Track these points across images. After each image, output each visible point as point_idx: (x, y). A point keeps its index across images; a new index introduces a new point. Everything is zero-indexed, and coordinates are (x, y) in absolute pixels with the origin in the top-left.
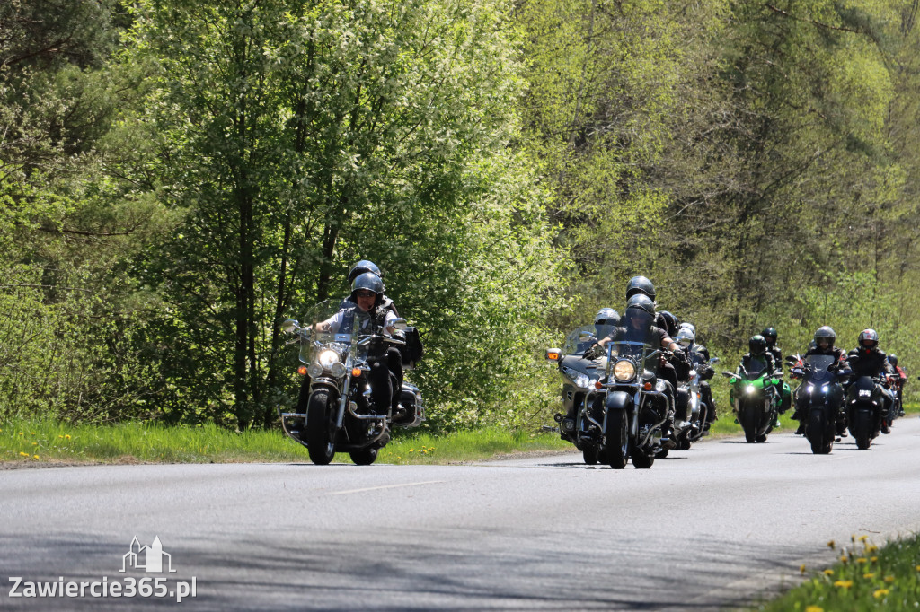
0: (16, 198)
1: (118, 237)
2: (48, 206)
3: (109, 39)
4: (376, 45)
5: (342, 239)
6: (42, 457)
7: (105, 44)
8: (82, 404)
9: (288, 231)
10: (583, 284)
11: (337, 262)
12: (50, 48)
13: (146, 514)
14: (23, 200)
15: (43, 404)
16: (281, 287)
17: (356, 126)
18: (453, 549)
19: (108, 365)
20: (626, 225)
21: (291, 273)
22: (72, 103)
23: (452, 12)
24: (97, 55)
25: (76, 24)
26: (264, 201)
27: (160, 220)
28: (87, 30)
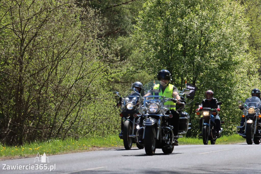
0: (107, 73)
3: (131, 27)
4: (205, 26)
5: (198, 81)
6: (118, 146)
7: (130, 29)
9: (182, 79)
12: (115, 31)
13: (147, 161)
14: (109, 74)
15: (117, 131)
17: (201, 48)
22: (122, 46)
23: (227, 14)
24: (128, 32)
25: (122, 24)
26: (175, 71)
27: (147, 78)
28: (125, 25)
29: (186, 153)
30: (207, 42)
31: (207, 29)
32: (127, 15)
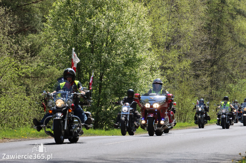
0: (18, 68)
1: (45, 78)
2: (27, 70)
3: (41, 25)
4: (111, 25)
5: (105, 76)
6: (27, 137)
7: (40, 27)
9: (90, 75)
10: (170, 85)
11: (104, 82)
12: (26, 29)
15: (27, 123)
17: (107, 46)
20: (180, 69)
22: (32, 43)
23: (132, 14)
24: (38, 30)
25: (32, 22)
26: (84, 67)
27: (56, 74)
28: (35, 24)
29: (93, 144)
30: (113, 40)
31: (113, 28)
32: (37, 13)
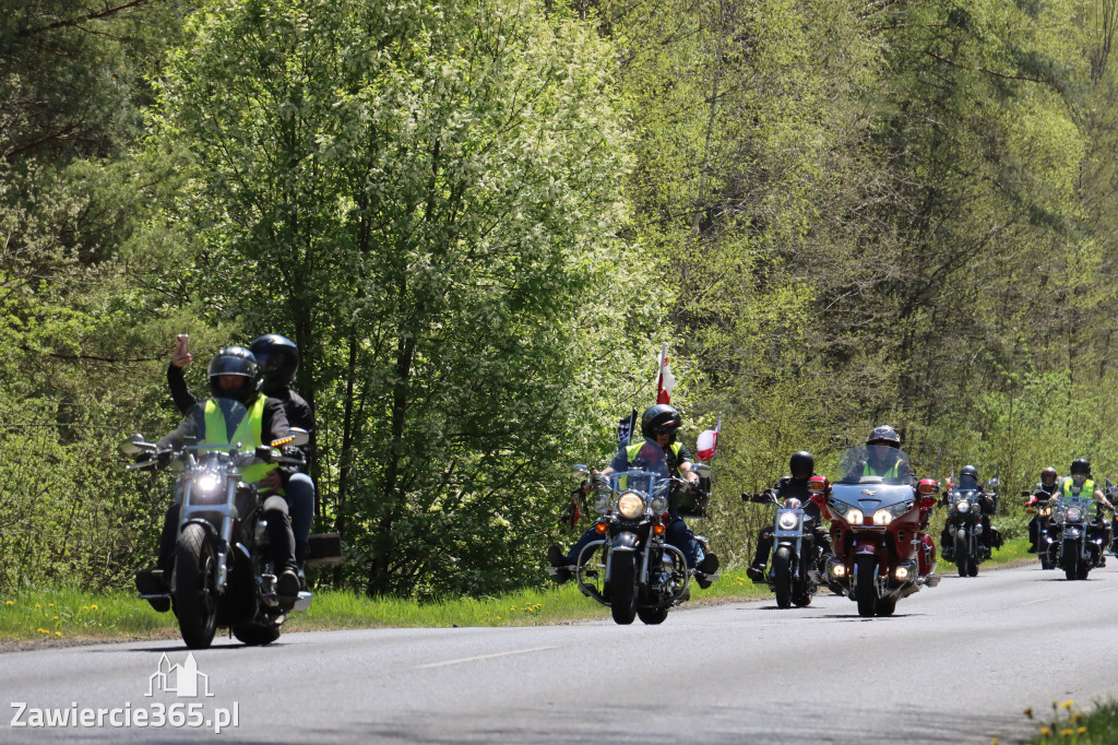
0: (24, 318)
1: (149, 363)
2: (62, 325)
3: (130, 120)
4: (450, 122)
5: (420, 354)
6: (64, 634)
7: (125, 127)
8: (111, 567)
9: (354, 347)
10: (715, 397)
11: (415, 382)
12: (59, 135)
14: (32, 320)
15: (63, 567)
16: (347, 416)
17: (433, 216)
18: (568, 732)
19: (141, 517)
20: (764, 324)
21: (360, 397)
22: (87, 200)
23: (545, 73)
24: (116, 141)
25: (89, 105)
26: (324, 310)
27: (199, 341)
28: (103, 111)
29: (363, 664)
30: (459, 190)
31: (459, 135)
32: (113, 65)
